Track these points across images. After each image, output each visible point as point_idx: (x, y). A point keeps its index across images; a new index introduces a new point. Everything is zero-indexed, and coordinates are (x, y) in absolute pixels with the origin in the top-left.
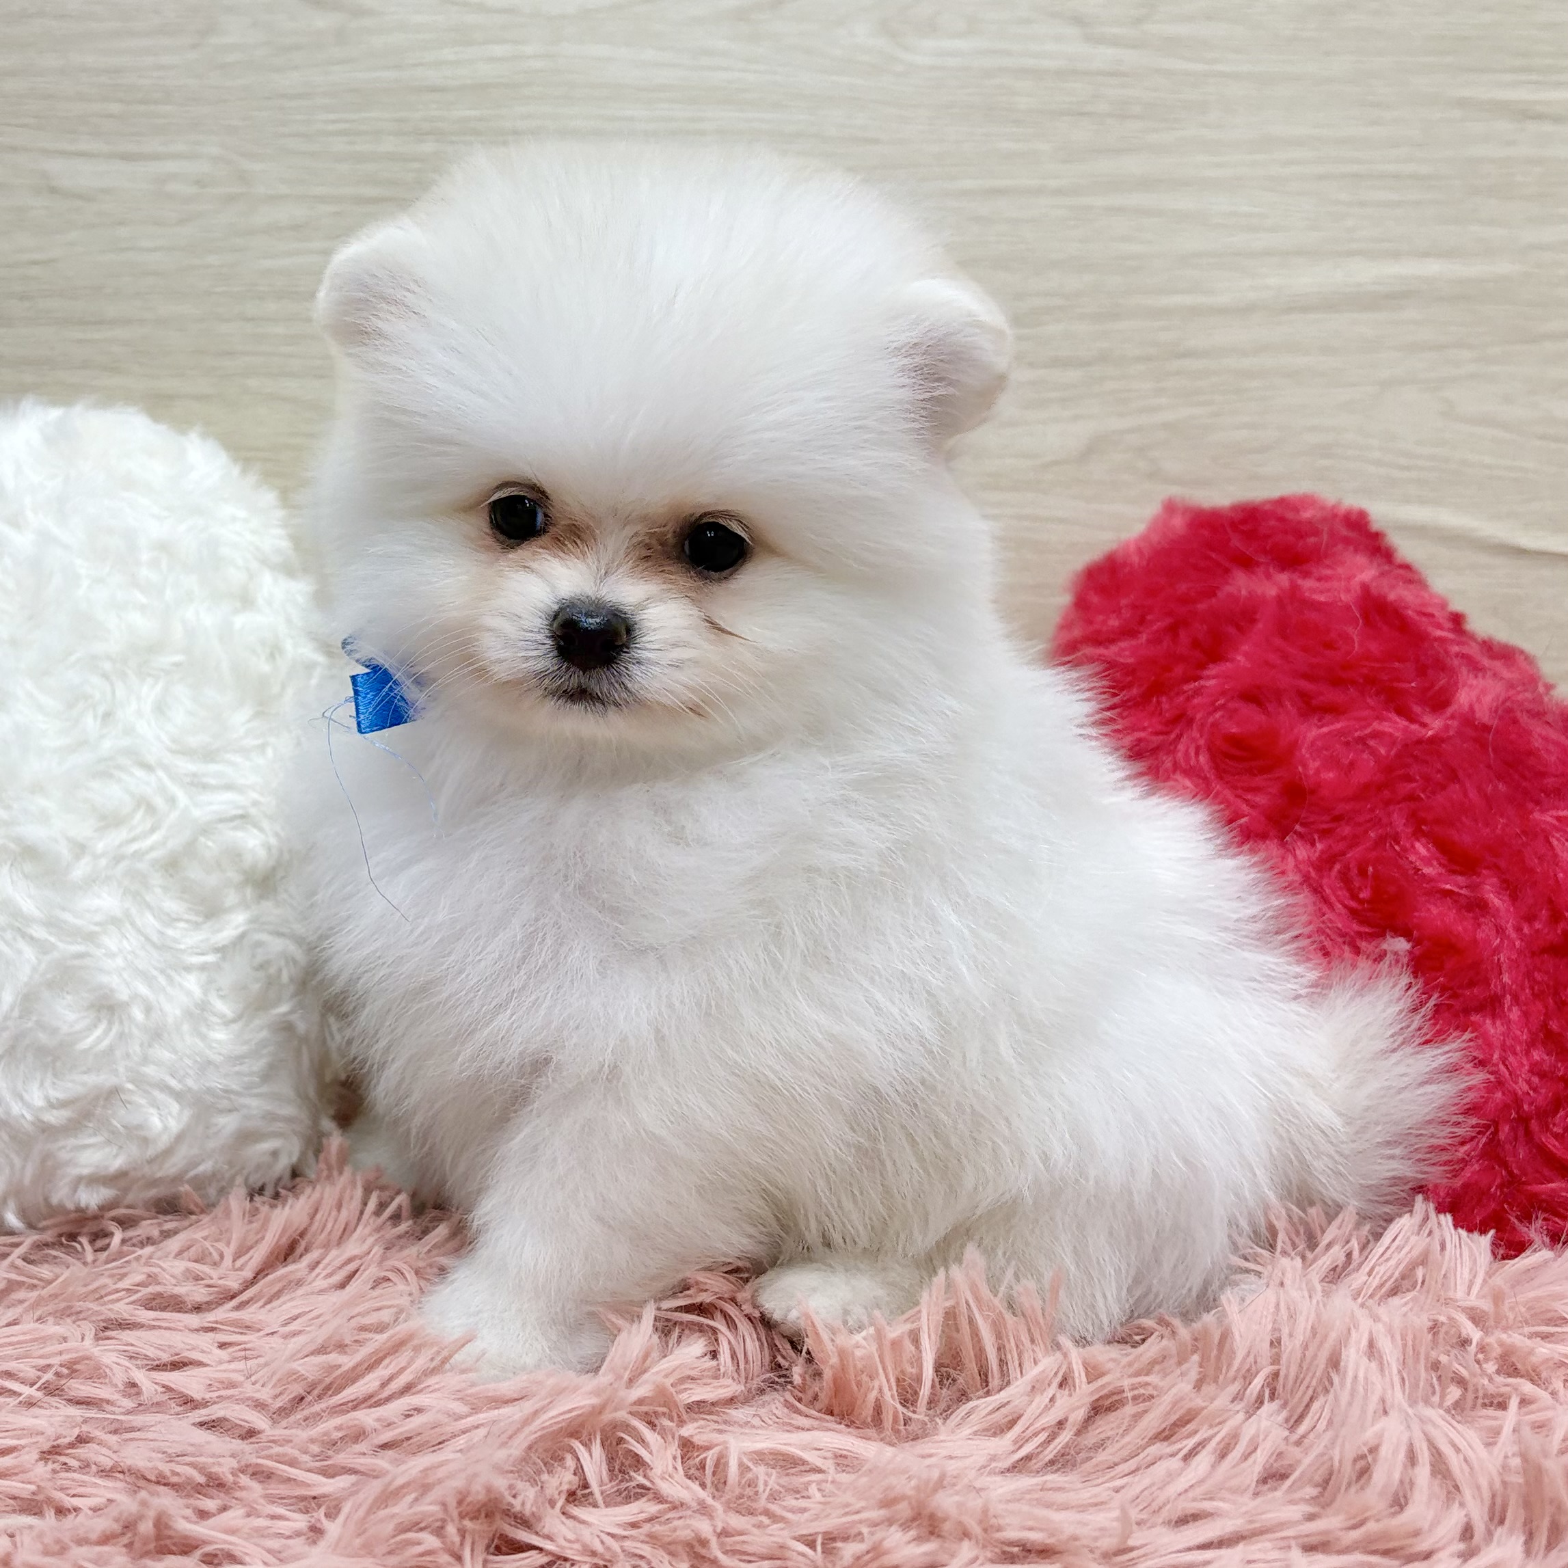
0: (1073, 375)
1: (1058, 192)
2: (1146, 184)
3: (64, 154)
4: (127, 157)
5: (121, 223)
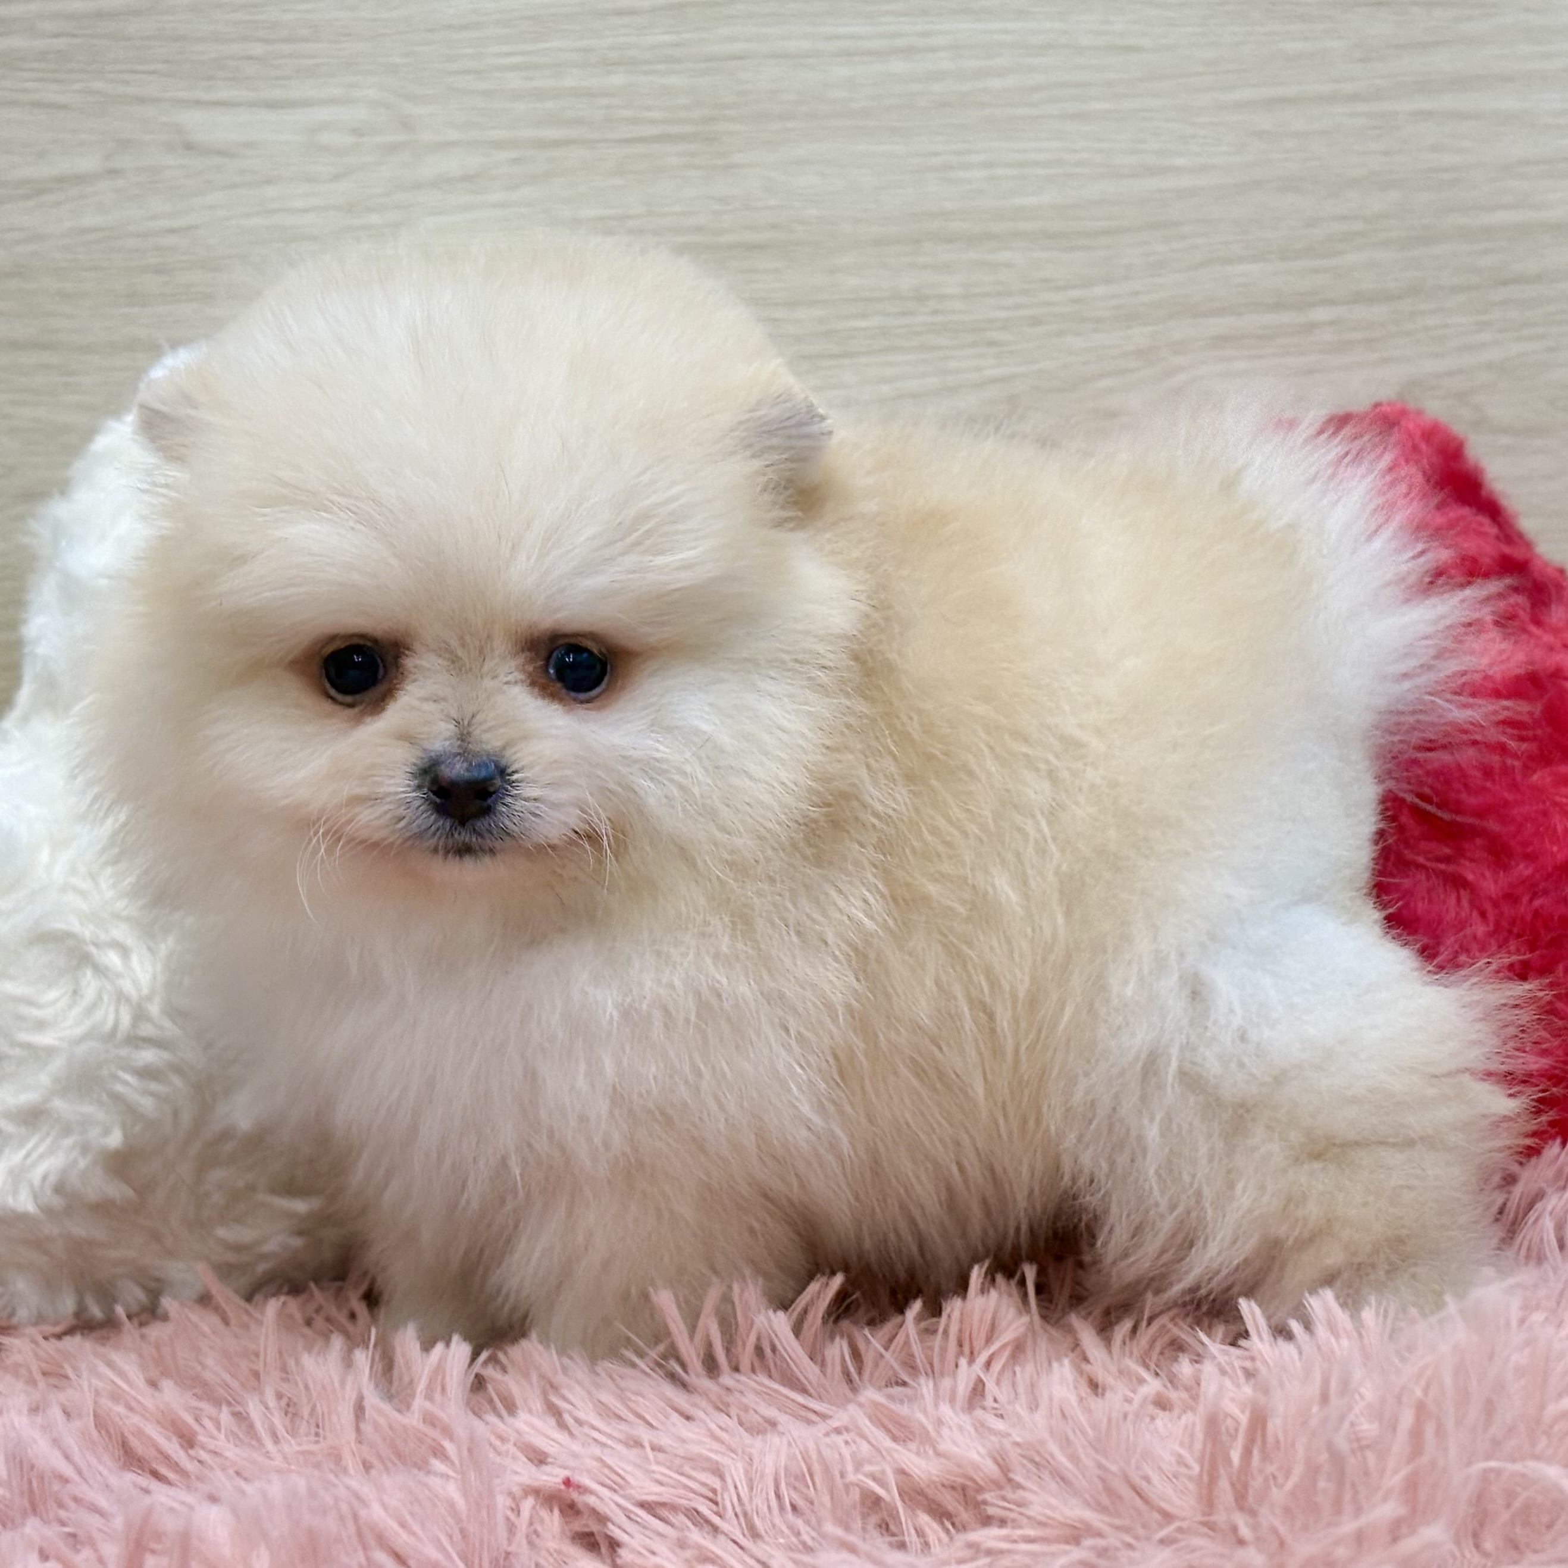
0: (1378, 312)
1: (1354, 98)
2: (1458, 83)
3: (198, 103)
4: (272, 105)
5: (269, 181)
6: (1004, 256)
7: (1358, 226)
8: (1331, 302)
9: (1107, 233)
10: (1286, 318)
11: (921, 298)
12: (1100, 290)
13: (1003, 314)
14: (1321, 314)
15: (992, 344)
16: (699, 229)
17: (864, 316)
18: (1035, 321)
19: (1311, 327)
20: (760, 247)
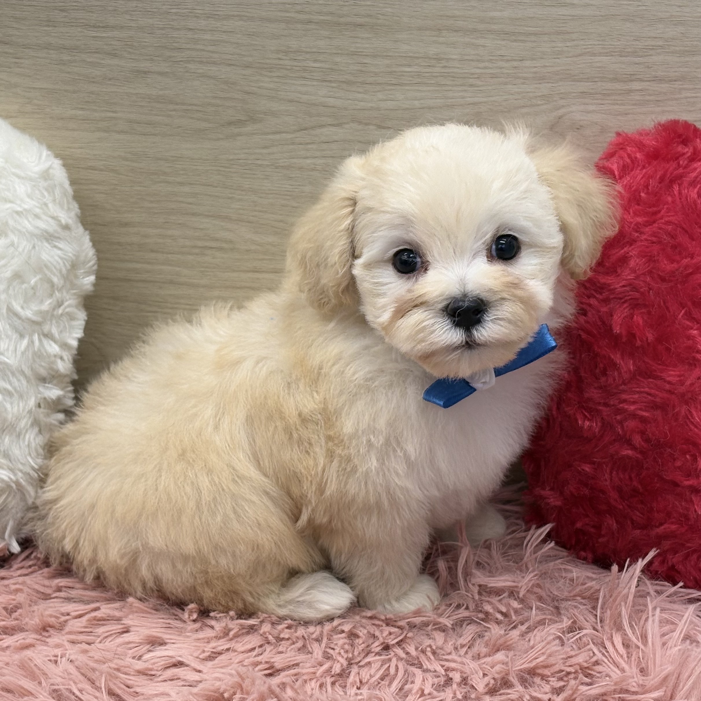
6: (481, 42)
7: (660, 43)
8: (641, 80)
9: (535, 34)
10: (618, 86)
11: (439, 59)
12: (528, 63)
13: (478, 71)
14: (636, 85)
15: (471, 85)
16: (332, 13)
17: (409, 66)
18: (494, 76)
19: (630, 91)
20: (361, 25)
